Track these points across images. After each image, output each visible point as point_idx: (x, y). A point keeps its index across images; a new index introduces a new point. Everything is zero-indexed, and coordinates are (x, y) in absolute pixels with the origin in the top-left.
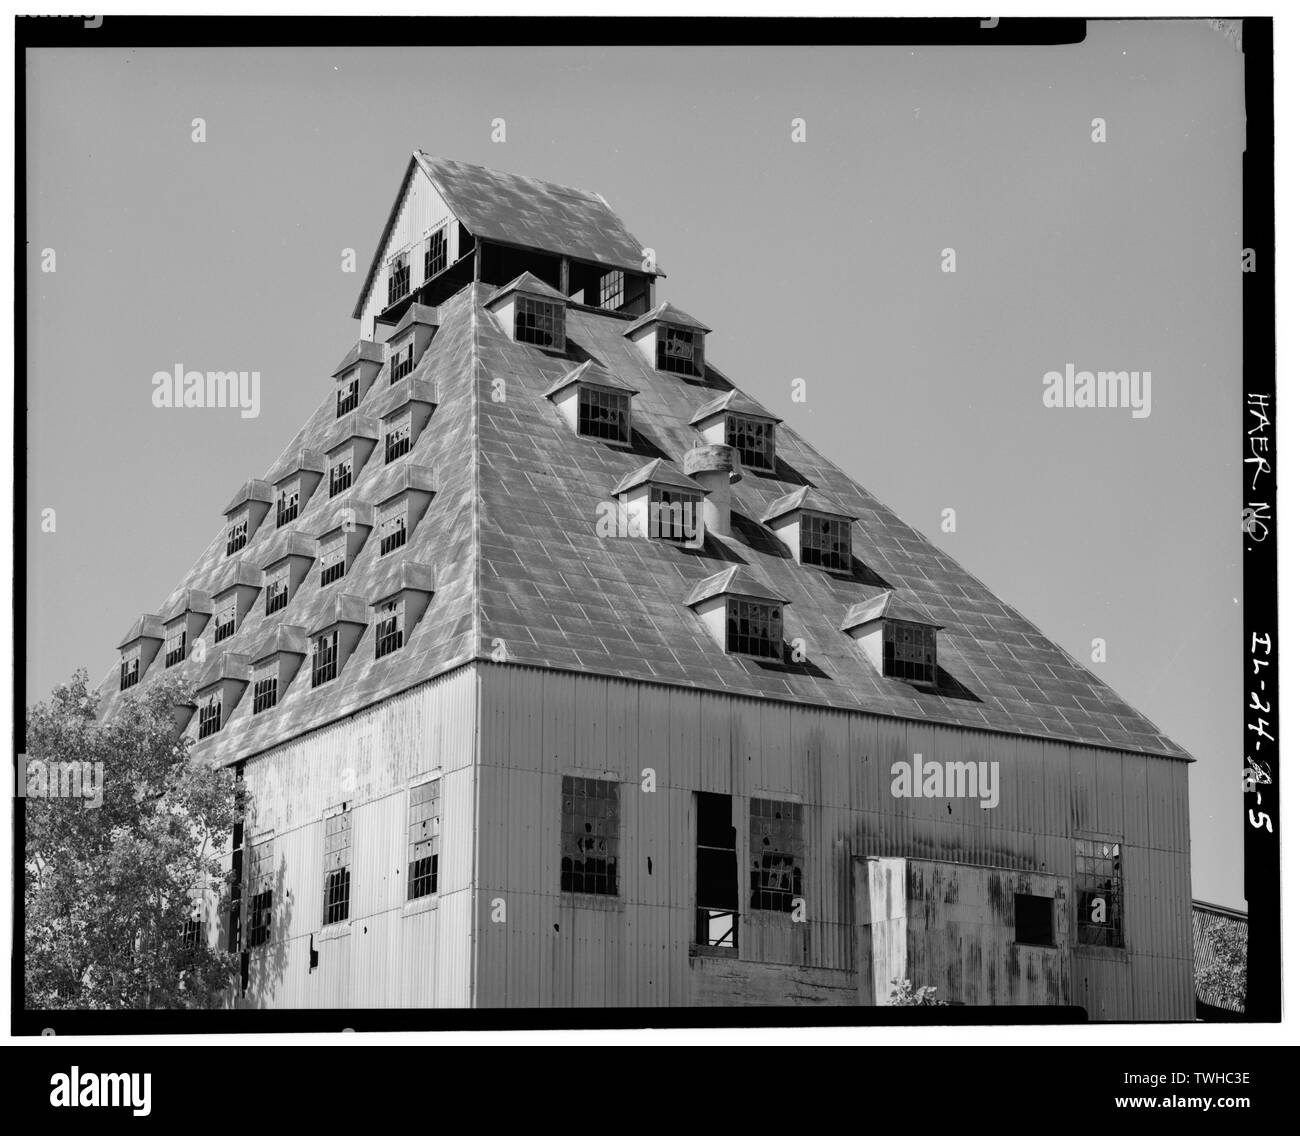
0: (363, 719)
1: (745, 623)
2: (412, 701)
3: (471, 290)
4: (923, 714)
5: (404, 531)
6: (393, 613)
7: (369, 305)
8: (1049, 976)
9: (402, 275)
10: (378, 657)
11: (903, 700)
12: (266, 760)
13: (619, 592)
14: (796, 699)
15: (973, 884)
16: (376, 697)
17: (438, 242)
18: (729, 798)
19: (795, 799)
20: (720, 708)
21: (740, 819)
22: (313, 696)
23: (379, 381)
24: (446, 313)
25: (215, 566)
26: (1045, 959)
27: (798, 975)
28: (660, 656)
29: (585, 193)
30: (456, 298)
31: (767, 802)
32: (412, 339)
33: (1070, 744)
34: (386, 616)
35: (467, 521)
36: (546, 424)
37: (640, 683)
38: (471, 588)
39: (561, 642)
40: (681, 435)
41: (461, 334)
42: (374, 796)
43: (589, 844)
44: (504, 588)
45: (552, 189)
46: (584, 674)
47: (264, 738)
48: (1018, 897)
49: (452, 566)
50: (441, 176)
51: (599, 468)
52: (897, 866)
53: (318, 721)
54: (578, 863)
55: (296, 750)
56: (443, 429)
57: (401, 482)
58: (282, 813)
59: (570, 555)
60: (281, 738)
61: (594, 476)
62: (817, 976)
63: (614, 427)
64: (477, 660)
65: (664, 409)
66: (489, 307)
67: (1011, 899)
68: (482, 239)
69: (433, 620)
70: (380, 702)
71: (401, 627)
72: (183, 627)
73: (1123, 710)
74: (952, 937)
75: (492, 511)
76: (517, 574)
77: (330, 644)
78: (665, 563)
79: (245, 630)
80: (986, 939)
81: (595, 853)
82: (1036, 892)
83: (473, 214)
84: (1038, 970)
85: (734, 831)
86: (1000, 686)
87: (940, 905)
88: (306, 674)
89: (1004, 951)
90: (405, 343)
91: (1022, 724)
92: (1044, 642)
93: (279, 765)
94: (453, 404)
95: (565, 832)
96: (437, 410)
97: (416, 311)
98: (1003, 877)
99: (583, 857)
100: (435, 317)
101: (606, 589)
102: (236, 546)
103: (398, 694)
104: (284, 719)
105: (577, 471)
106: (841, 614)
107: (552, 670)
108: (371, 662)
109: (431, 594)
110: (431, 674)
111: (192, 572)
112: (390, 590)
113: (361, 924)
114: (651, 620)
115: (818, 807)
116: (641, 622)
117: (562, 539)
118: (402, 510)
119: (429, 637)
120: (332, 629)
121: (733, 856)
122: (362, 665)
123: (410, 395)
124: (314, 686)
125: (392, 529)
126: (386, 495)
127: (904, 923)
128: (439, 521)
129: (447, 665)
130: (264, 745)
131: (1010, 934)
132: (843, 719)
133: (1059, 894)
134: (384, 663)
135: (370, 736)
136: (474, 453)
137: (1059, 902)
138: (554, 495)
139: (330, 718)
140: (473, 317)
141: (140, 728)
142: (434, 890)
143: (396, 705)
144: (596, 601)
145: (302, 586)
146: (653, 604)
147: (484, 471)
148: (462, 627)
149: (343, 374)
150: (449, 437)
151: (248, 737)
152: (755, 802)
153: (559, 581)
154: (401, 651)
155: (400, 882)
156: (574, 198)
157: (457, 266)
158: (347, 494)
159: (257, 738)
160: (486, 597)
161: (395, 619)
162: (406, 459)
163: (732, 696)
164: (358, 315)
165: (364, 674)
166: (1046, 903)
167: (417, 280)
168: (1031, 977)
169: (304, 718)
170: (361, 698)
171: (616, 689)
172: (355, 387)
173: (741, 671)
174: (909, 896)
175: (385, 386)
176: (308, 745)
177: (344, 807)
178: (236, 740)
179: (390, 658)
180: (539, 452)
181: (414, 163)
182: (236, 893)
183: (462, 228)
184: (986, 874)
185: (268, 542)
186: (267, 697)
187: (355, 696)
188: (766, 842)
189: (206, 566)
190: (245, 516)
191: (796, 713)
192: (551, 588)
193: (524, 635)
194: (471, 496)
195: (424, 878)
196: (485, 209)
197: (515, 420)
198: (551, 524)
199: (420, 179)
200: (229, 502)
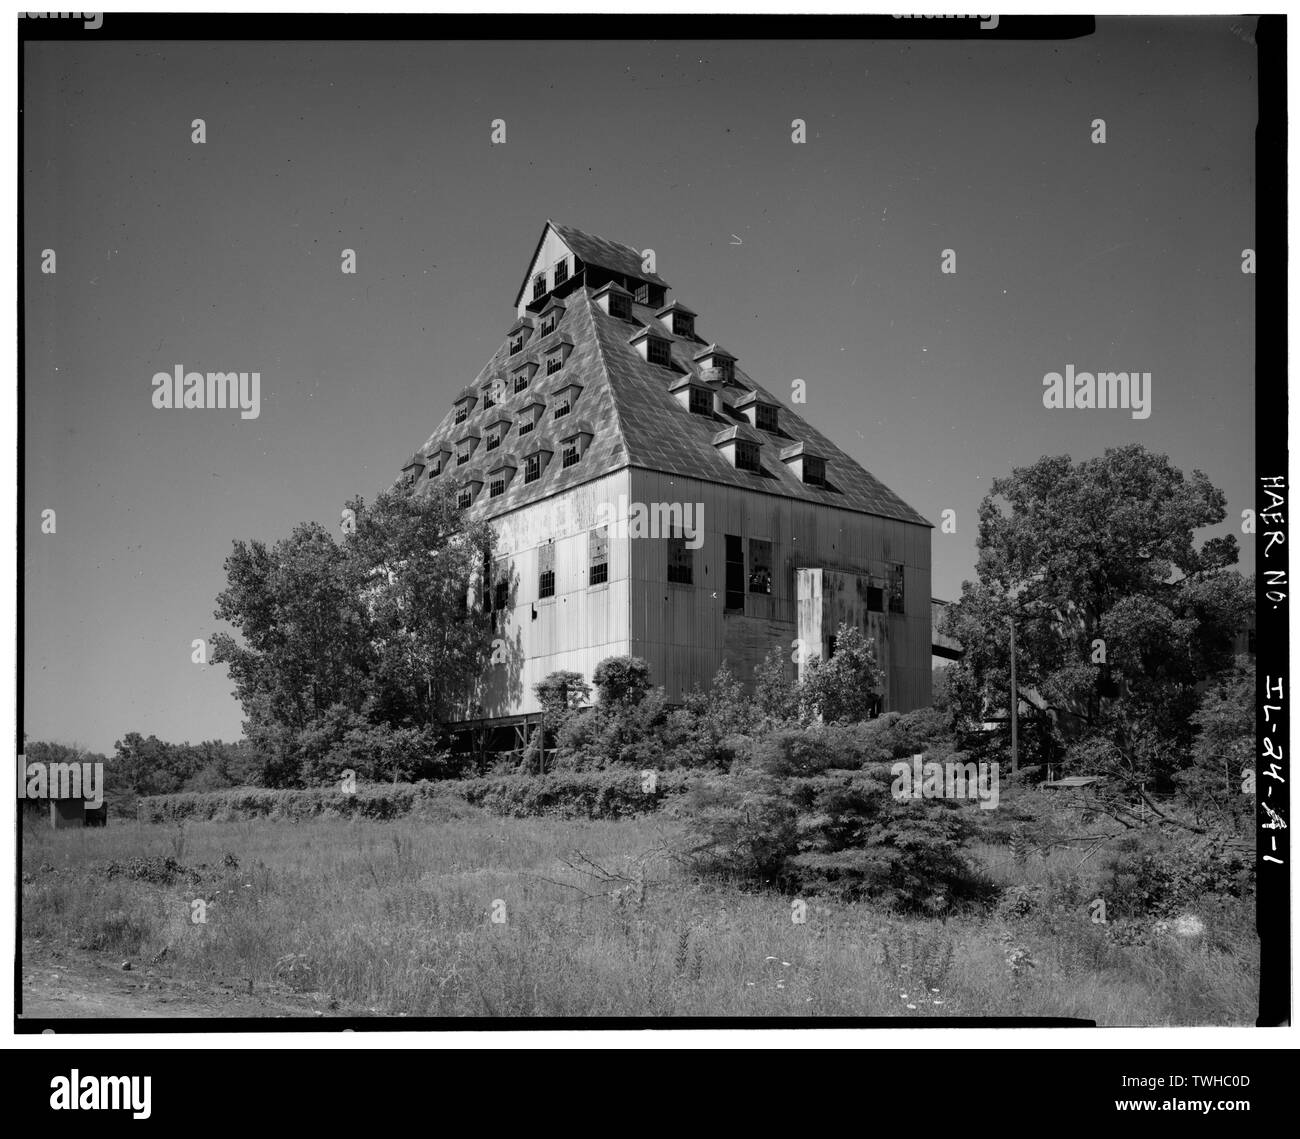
0: (560, 497)
1: (743, 453)
2: (590, 487)
3: (584, 290)
4: (822, 501)
5: (568, 406)
6: (573, 445)
7: (523, 299)
8: (880, 626)
9: (541, 284)
10: (564, 467)
11: (813, 494)
12: (502, 519)
13: (684, 437)
14: (769, 491)
15: (850, 582)
16: (568, 486)
17: (562, 267)
18: (740, 538)
19: (768, 540)
20: (737, 494)
21: (745, 548)
22: (527, 488)
23: (533, 337)
24: (569, 302)
25: (449, 429)
26: (879, 618)
27: (770, 624)
28: (708, 468)
29: (627, 247)
30: (574, 294)
31: (756, 541)
32: (554, 314)
33: (884, 517)
34: (569, 447)
35: (608, 400)
36: (631, 355)
37: (701, 480)
38: (617, 431)
39: (664, 459)
40: (690, 364)
41: (582, 311)
42: (568, 534)
43: (680, 559)
44: (633, 432)
45: (613, 244)
46: (677, 475)
47: (500, 509)
48: (868, 588)
49: (603, 422)
50: (562, 232)
51: (659, 378)
52: (818, 573)
53: (533, 499)
54: (675, 568)
55: (520, 513)
56: (581, 356)
57: (565, 381)
58: (513, 544)
59: (657, 418)
60: (510, 508)
61: (659, 381)
62: (777, 624)
63: (663, 359)
64: (629, 466)
65: (681, 353)
66: (594, 298)
67: (866, 589)
68: (587, 264)
69: (596, 448)
70: (570, 489)
71: (578, 451)
72: (439, 458)
73: (902, 503)
74: (841, 606)
75: (618, 395)
76: (637, 425)
77: (535, 462)
78: (699, 425)
79: (475, 458)
80: (855, 606)
81: (682, 563)
82: (876, 586)
83: (581, 252)
84: (876, 622)
85: (742, 554)
86: (851, 490)
87: (836, 592)
88: (520, 478)
89: (862, 613)
90: (550, 317)
91: (864, 507)
92: (862, 470)
93: (510, 522)
94: (584, 344)
95: (669, 553)
96: (575, 349)
97: (554, 301)
98: (863, 578)
99: (678, 564)
100: (563, 304)
101: (677, 435)
102: (461, 419)
103: (581, 485)
104: (510, 500)
105: (651, 378)
106: (778, 453)
107: (663, 472)
108: (561, 470)
109: (592, 436)
110: (601, 473)
111: (435, 434)
112: (571, 433)
113: (562, 598)
114: (700, 451)
115: (778, 544)
116: (696, 452)
117: (652, 410)
118: (568, 396)
119: (595, 457)
120: (536, 454)
121: (743, 566)
122: (555, 471)
123: (561, 340)
124: (526, 482)
125: (561, 405)
126: (557, 388)
127: (821, 600)
128: (590, 401)
129: (611, 469)
130: (500, 512)
131: (864, 606)
132: (788, 502)
133: (885, 587)
134: (569, 470)
135: (564, 506)
136: (604, 367)
137: (885, 591)
138: (644, 389)
139: (540, 497)
140: (588, 303)
141: (440, 502)
142: (606, 580)
143: (580, 490)
144: (674, 441)
145: (507, 436)
146: (699, 443)
147: (610, 376)
148: (617, 450)
149: (513, 334)
150: (585, 361)
151: (490, 509)
152: (751, 540)
153: (656, 430)
154: (579, 463)
155: (584, 577)
156: (623, 249)
157: (573, 278)
158: (526, 391)
159: (495, 509)
160: (626, 435)
161: (574, 448)
162: (561, 372)
163: (741, 488)
164: (517, 305)
165: (557, 475)
166: (880, 591)
167: (550, 286)
168: (873, 626)
169: (523, 498)
170: (558, 487)
171: (691, 483)
172: (520, 340)
173: (742, 476)
174: (824, 587)
175: (537, 339)
176: (527, 511)
177: (550, 540)
178: (482, 512)
179: (573, 468)
180: (633, 369)
181: (548, 225)
182: (487, 582)
183: (576, 257)
184: (855, 577)
185: (480, 417)
186: (498, 489)
187: (554, 486)
188: (756, 560)
189: (443, 430)
190: (466, 404)
191: (769, 498)
192: (653, 433)
193: (647, 455)
194: (607, 387)
195: (599, 574)
196: (586, 250)
197: (618, 353)
198: (645, 402)
199: (551, 233)
200: (456, 397)
